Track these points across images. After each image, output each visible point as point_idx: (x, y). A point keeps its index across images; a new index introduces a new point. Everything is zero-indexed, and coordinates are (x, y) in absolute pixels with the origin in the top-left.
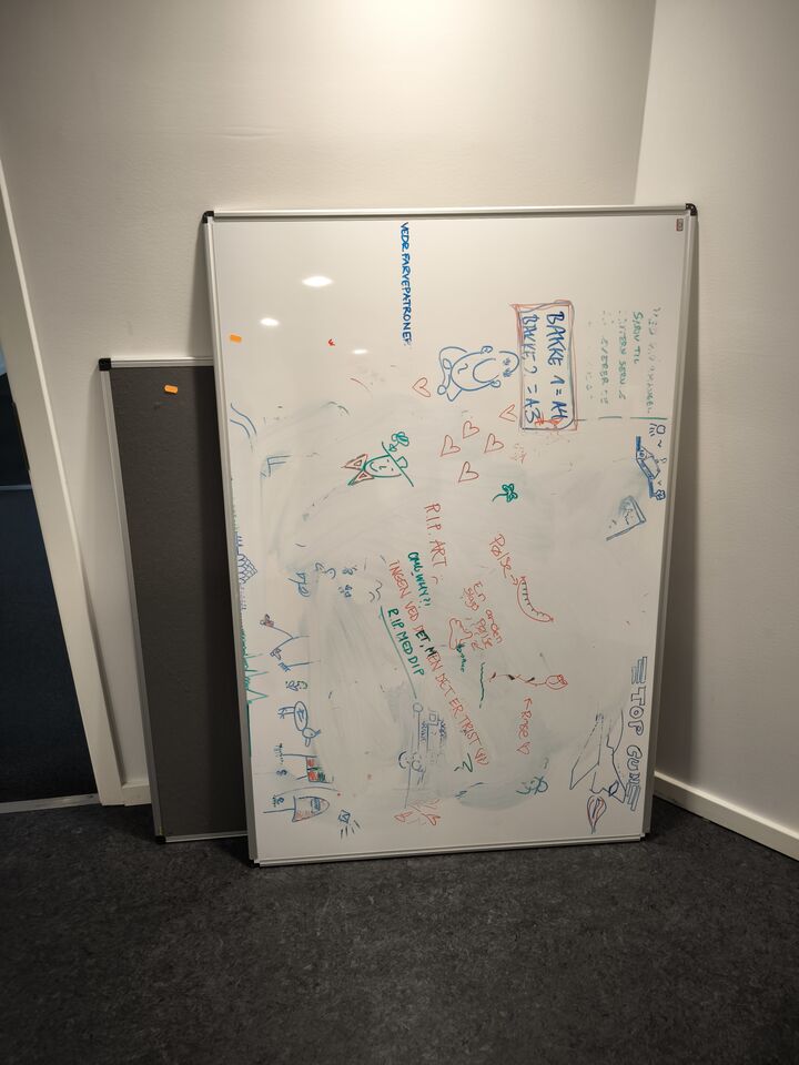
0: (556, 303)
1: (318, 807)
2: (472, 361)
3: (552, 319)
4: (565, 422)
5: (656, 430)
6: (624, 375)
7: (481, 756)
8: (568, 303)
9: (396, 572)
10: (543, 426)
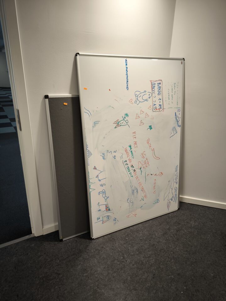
0: (159, 80)
1: (108, 218)
2: (142, 94)
3: (158, 84)
4: (161, 109)
5: (179, 111)
6: (172, 98)
7: (145, 196)
8: (161, 80)
9: (126, 151)
10: (157, 111)
